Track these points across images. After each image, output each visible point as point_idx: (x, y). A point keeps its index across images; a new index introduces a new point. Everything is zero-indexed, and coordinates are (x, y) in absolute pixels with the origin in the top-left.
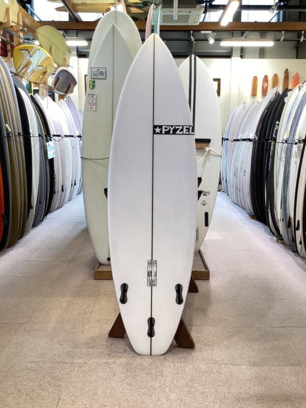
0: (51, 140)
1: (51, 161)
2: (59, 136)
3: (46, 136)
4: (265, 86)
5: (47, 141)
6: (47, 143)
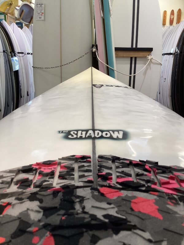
0: (15, 56)
1: (17, 73)
2: (23, 53)
3: (10, 52)
4: (172, 17)
5: (12, 57)
6: (12, 58)
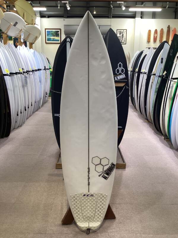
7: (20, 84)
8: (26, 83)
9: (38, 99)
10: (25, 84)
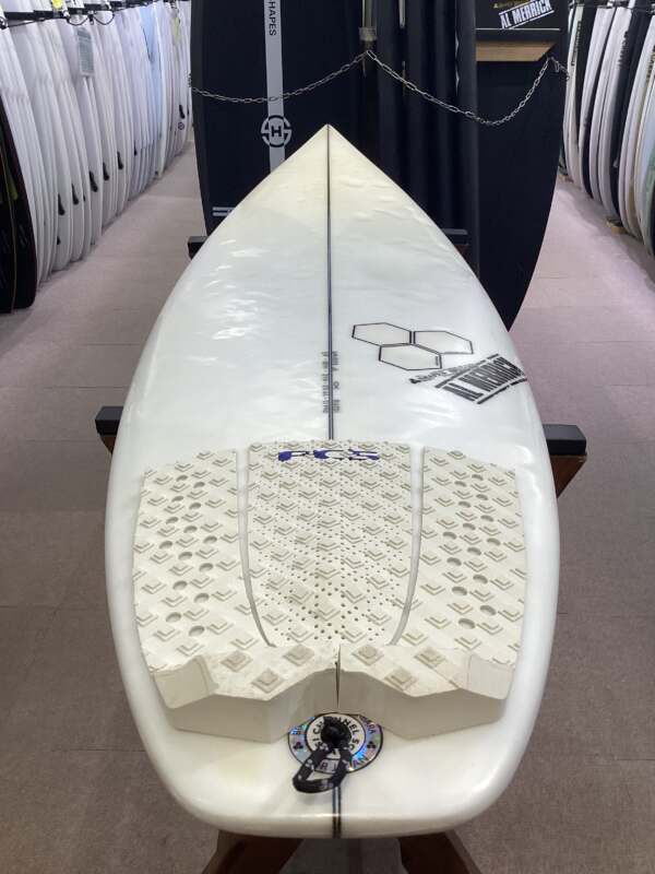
7: (61, 68)
8: (89, 63)
9: (147, 139)
10: (82, 70)
